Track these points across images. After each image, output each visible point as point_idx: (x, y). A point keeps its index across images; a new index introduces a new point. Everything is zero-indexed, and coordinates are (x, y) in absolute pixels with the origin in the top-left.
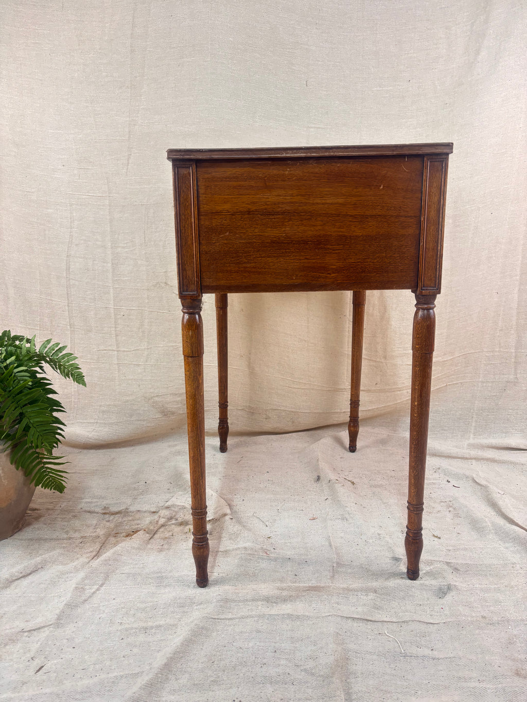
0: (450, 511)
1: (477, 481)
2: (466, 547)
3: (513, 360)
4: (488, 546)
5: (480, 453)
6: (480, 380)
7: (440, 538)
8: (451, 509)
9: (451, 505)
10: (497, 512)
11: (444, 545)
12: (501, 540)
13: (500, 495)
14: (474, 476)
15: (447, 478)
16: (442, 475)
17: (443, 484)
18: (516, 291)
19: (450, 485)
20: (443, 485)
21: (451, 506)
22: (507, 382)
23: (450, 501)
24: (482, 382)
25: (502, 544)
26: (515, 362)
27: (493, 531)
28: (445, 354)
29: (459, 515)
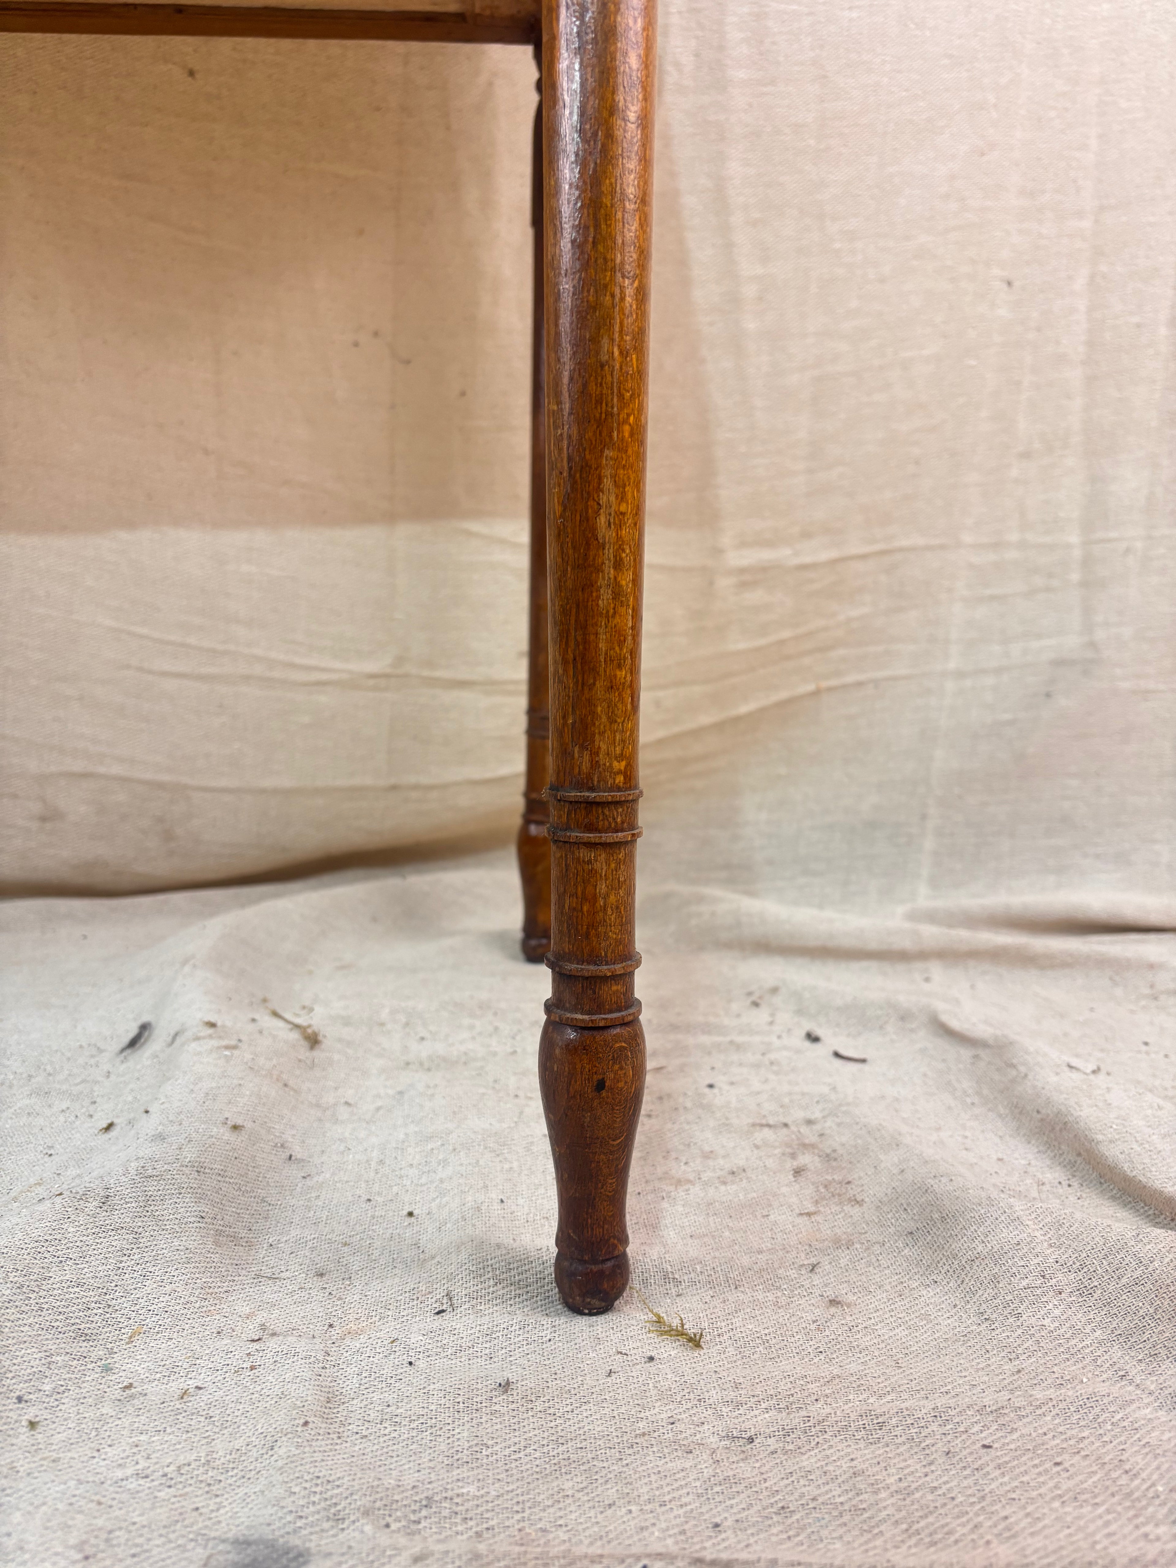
0: (798, 1172)
1: (954, 1024)
2: (878, 1405)
3: (1075, 577)
4: (1039, 1394)
5: (963, 936)
6: (952, 665)
7: (695, 1342)
8: (805, 1159)
9: (812, 1139)
10: (1071, 1167)
11: (714, 1395)
12: (1124, 1338)
13: (1075, 1075)
14: (940, 1006)
15: (808, 1025)
16: (785, 1017)
17: (785, 1048)
18: (1080, 283)
19: (821, 1051)
20: (785, 1053)
21: (813, 1146)
22: (1059, 663)
23: (809, 1122)
24: (960, 675)
25: (1135, 1371)
26: (1085, 584)
27: (1061, 1278)
28: (806, 535)
29: (852, 1191)
